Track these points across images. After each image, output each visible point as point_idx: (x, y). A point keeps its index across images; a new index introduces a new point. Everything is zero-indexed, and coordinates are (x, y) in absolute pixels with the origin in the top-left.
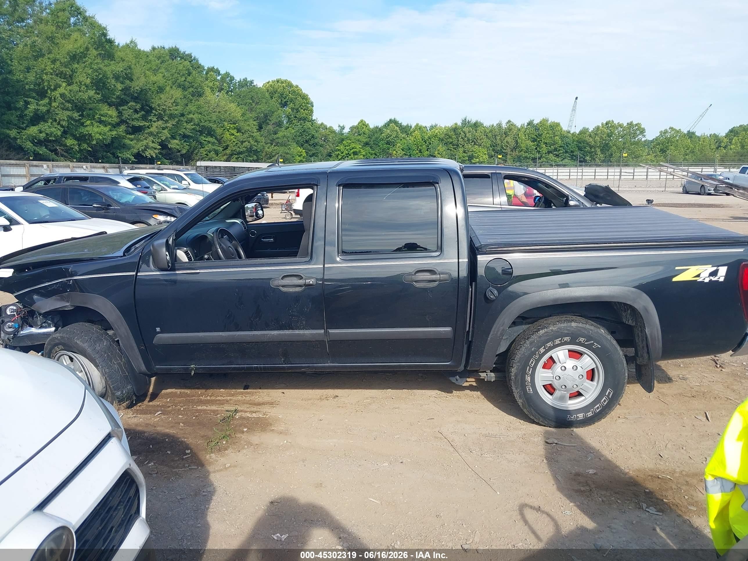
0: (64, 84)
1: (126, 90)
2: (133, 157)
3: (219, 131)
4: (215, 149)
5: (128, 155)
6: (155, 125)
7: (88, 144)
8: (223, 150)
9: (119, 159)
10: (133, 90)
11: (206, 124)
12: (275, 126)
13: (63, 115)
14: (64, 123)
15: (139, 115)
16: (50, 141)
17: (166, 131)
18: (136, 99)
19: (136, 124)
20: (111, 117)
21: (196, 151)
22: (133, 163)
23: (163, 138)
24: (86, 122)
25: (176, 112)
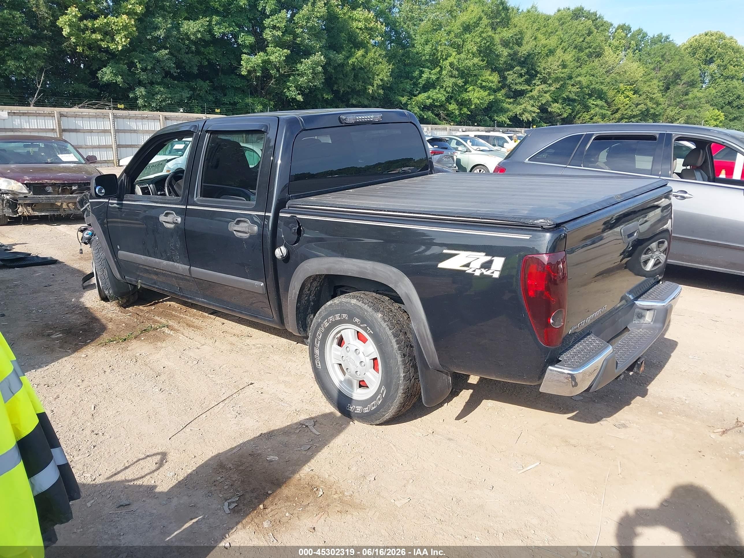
0: (454, 54)
1: (513, 56)
2: (509, 121)
3: (611, 93)
4: (602, 113)
5: (503, 118)
6: (537, 88)
7: (468, 108)
8: (612, 114)
9: (494, 123)
10: (520, 54)
11: (597, 86)
12: (686, 86)
13: (449, 82)
14: (449, 90)
15: (522, 80)
16: (436, 106)
17: (547, 95)
18: (522, 64)
19: (519, 88)
20: (492, 82)
21: (579, 115)
22: (509, 126)
23: (544, 102)
24: (469, 88)
25: (562, 75)
